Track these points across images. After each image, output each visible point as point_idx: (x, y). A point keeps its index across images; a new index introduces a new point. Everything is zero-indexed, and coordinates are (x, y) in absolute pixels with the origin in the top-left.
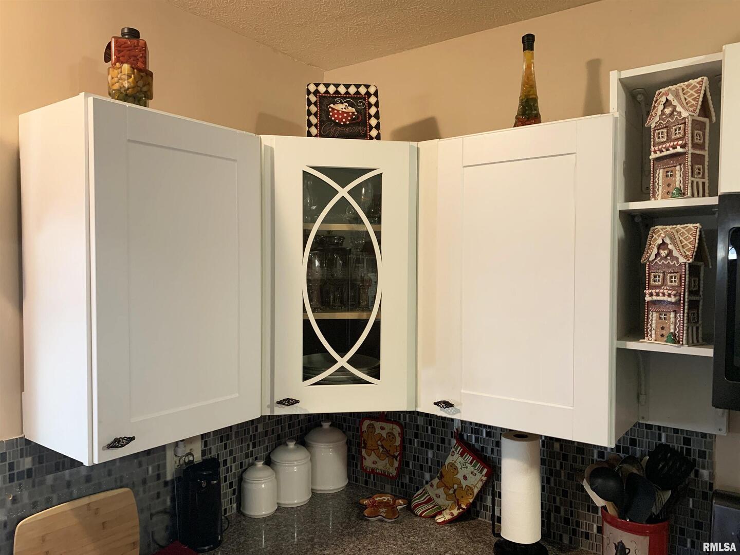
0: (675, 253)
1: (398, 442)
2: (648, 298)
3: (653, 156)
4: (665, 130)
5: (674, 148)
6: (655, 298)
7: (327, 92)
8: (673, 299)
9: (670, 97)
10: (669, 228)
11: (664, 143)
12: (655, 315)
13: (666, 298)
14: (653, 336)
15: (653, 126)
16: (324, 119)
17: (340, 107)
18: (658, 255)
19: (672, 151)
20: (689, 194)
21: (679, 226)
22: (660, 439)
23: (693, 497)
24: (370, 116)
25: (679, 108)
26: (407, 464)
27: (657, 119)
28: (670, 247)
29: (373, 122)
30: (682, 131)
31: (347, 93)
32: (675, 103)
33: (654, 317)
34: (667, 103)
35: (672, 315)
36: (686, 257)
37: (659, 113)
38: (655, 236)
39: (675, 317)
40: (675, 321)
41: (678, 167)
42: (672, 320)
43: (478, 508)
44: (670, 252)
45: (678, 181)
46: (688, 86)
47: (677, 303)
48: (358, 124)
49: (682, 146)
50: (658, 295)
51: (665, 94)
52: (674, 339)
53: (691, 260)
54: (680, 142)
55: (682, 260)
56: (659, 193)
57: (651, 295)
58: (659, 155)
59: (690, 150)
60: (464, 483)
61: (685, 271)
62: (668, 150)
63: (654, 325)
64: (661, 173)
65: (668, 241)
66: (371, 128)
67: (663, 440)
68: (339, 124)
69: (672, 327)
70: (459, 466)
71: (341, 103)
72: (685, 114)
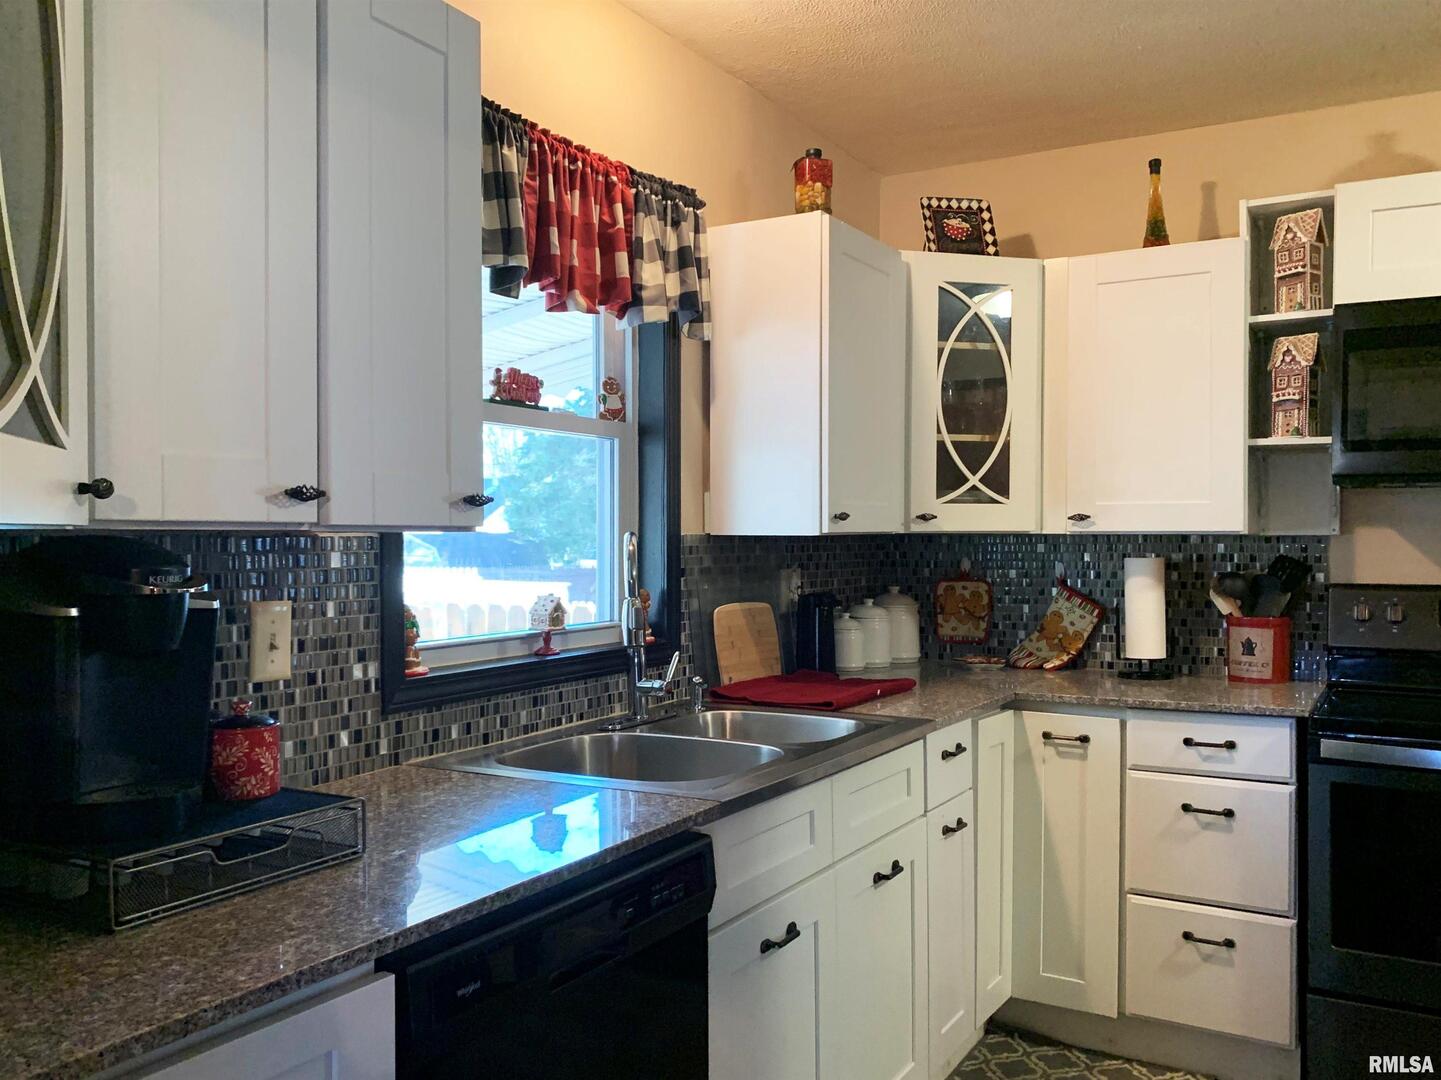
0: (1298, 358)
1: (985, 600)
2: (1275, 400)
3: (1277, 275)
4: (1287, 253)
5: (1296, 268)
6: (1281, 398)
7: (939, 206)
8: (1297, 397)
9: (1292, 225)
10: (1291, 338)
11: (1286, 264)
12: (1281, 414)
13: (1291, 397)
14: (1280, 433)
15: (1276, 249)
16: (941, 235)
17: (954, 222)
18: (1283, 361)
19: (1294, 271)
20: (1309, 307)
21: (1300, 336)
22: (1279, 551)
23: (1310, 601)
24: (985, 233)
25: (1299, 234)
26: (996, 626)
27: (1280, 243)
28: (1294, 353)
29: (989, 238)
30: (1302, 253)
31: (959, 208)
32: (1295, 229)
33: (1280, 417)
34: (1289, 230)
35: (1296, 411)
36: (1307, 360)
37: (1282, 238)
38: (1279, 346)
39: (1299, 413)
40: (1299, 417)
41: (1299, 285)
42: (1296, 416)
43: (1085, 658)
44: (1294, 359)
45: (1299, 297)
46: (1306, 215)
47: (1300, 401)
48: (974, 240)
49: (1304, 266)
50: (1284, 395)
51: (1284, 222)
52: (1298, 432)
53: (1312, 363)
54: (1301, 263)
55: (1304, 363)
56: (1282, 308)
57: (1278, 396)
58: (1283, 274)
59: (1308, 269)
60: (1071, 630)
61: (1306, 373)
62: (1290, 269)
63: (1280, 424)
64: (1284, 289)
65: (1291, 348)
66: (988, 245)
67: (1282, 551)
68: (954, 240)
69: (1296, 422)
70: (1064, 612)
71: (954, 218)
72: (1304, 240)
